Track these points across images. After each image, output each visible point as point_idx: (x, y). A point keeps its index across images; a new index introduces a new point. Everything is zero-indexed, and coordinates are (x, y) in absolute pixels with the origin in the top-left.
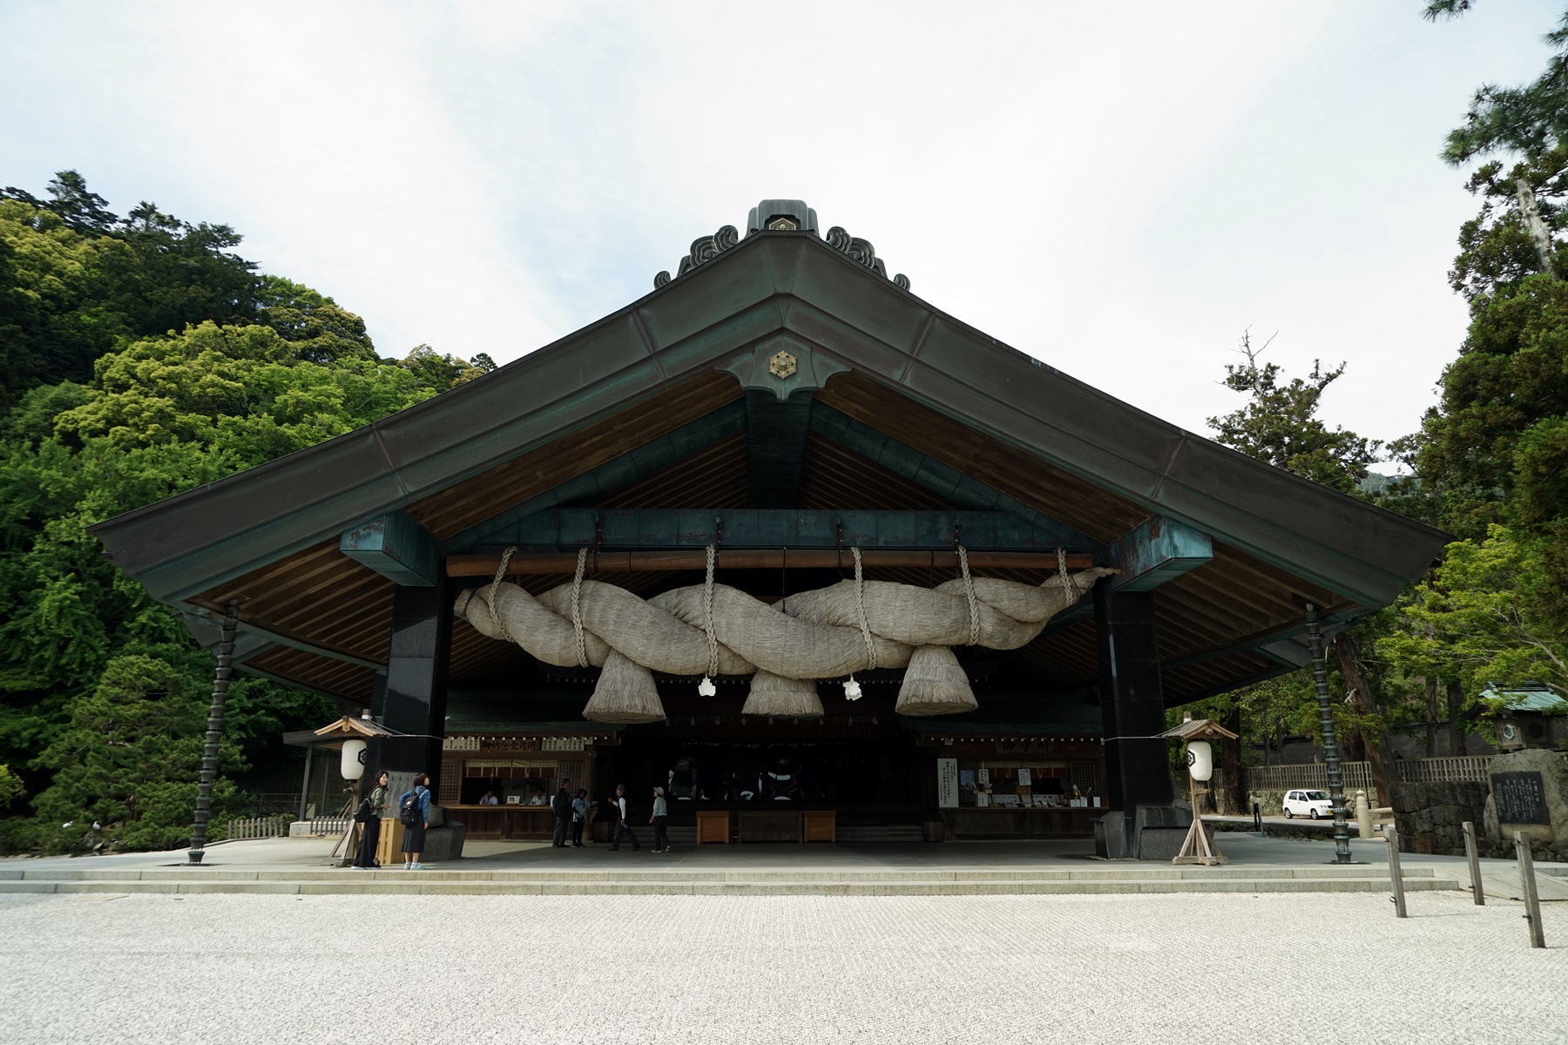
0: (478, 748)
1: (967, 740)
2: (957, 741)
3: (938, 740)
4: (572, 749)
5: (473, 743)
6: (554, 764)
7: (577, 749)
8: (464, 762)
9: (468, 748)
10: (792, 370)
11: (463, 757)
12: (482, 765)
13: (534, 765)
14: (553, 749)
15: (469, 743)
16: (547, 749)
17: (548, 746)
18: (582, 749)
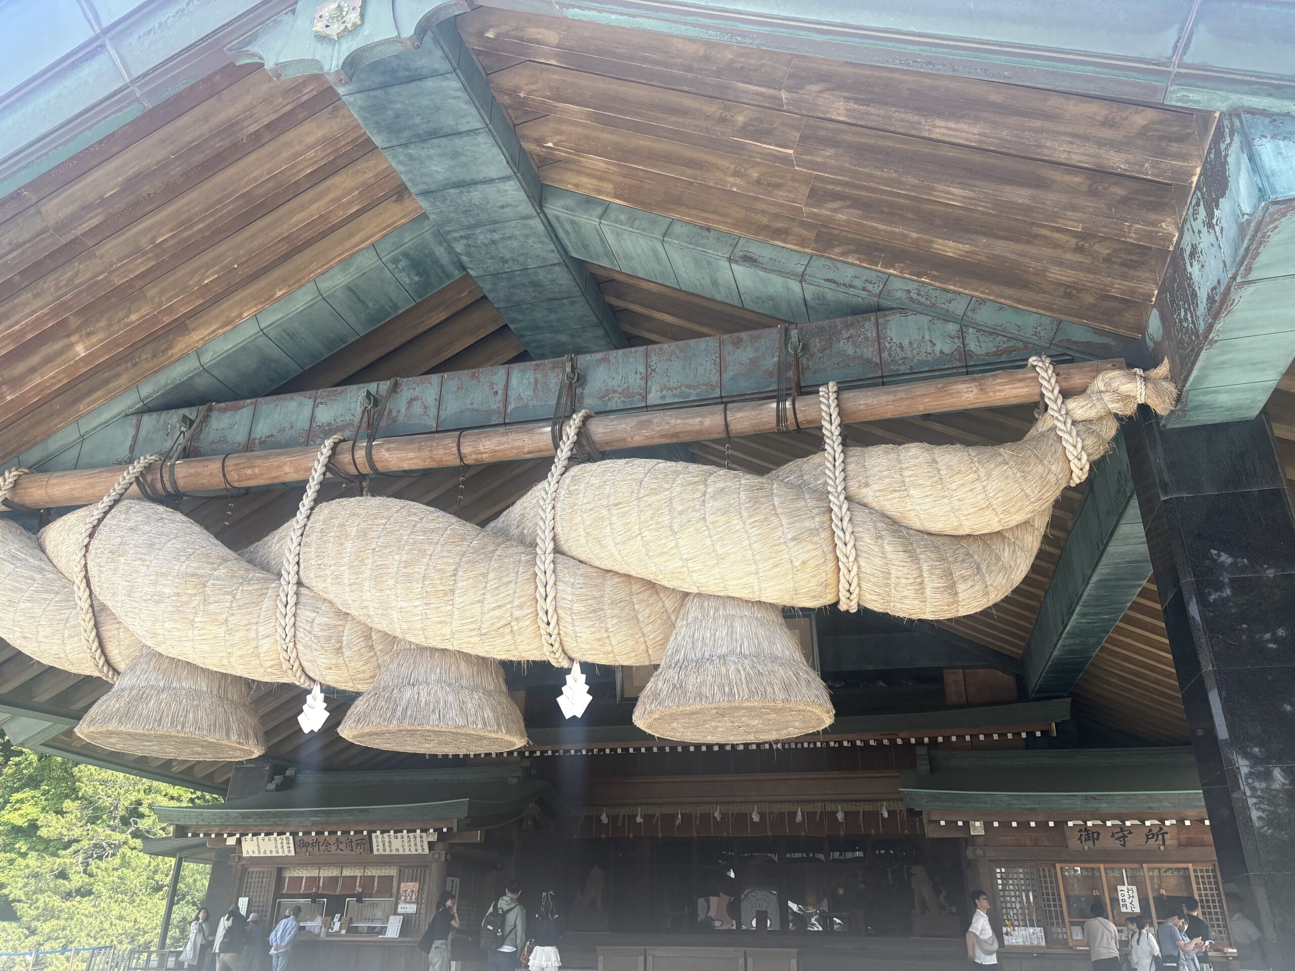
0: (293, 853)
1: (1005, 825)
2: (988, 826)
3: (951, 824)
4: (414, 852)
5: (285, 846)
6: (392, 872)
7: (420, 851)
8: (280, 870)
9: (281, 854)
11: (278, 866)
12: (304, 873)
13: (368, 873)
14: (388, 852)
15: (279, 846)
16: (381, 852)
17: (381, 847)
18: (427, 851)
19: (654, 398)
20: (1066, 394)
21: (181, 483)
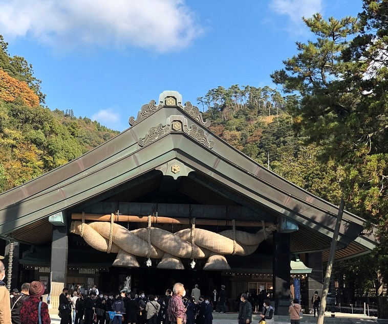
1: (240, 274)
2: (236, 274)
3: (229, 273)
7: (92, 273)
10: (178, 170)
16: (81, 273)
19: (205, 216)
20: (266, 227)
21: (119, 220)
